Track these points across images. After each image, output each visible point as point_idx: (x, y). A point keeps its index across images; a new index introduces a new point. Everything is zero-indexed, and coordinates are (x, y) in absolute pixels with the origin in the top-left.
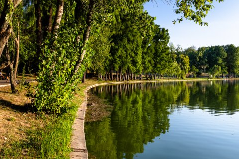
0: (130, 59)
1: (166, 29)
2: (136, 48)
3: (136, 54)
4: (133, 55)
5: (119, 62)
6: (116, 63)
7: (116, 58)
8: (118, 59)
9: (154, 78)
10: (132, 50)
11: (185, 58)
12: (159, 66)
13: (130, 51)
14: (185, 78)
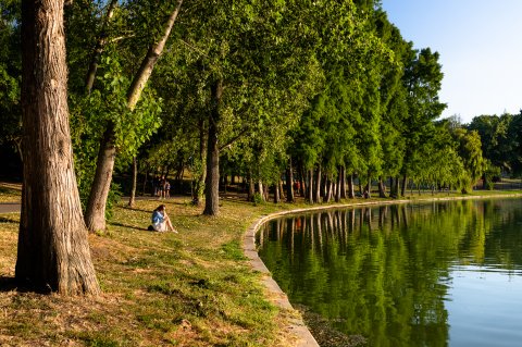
0: (350, 133)
1: (433, 52)
2: (365, 98)
3: (368, 116)
4: (359, 119)
5: (321, 141)
6: (310, 142)
7: (311, 128)
8: (318, 131)
9: (402, 193)
10: (354, 105)
11: (470, 138)
12: (416, 156)
13: (349, 108)
14: (470, 190)
